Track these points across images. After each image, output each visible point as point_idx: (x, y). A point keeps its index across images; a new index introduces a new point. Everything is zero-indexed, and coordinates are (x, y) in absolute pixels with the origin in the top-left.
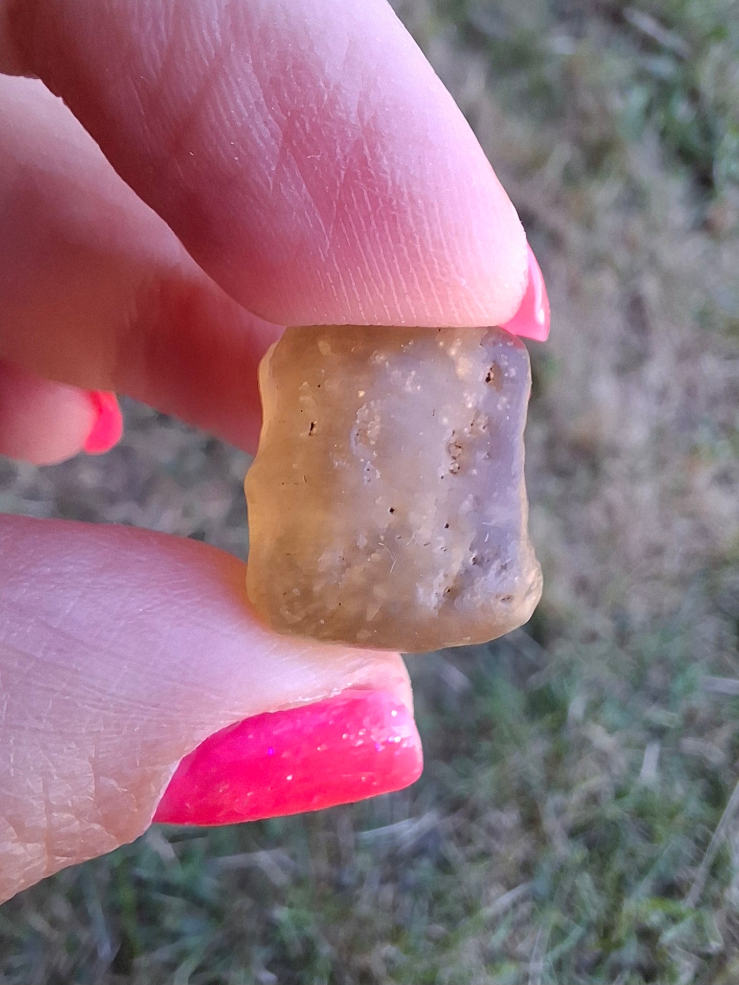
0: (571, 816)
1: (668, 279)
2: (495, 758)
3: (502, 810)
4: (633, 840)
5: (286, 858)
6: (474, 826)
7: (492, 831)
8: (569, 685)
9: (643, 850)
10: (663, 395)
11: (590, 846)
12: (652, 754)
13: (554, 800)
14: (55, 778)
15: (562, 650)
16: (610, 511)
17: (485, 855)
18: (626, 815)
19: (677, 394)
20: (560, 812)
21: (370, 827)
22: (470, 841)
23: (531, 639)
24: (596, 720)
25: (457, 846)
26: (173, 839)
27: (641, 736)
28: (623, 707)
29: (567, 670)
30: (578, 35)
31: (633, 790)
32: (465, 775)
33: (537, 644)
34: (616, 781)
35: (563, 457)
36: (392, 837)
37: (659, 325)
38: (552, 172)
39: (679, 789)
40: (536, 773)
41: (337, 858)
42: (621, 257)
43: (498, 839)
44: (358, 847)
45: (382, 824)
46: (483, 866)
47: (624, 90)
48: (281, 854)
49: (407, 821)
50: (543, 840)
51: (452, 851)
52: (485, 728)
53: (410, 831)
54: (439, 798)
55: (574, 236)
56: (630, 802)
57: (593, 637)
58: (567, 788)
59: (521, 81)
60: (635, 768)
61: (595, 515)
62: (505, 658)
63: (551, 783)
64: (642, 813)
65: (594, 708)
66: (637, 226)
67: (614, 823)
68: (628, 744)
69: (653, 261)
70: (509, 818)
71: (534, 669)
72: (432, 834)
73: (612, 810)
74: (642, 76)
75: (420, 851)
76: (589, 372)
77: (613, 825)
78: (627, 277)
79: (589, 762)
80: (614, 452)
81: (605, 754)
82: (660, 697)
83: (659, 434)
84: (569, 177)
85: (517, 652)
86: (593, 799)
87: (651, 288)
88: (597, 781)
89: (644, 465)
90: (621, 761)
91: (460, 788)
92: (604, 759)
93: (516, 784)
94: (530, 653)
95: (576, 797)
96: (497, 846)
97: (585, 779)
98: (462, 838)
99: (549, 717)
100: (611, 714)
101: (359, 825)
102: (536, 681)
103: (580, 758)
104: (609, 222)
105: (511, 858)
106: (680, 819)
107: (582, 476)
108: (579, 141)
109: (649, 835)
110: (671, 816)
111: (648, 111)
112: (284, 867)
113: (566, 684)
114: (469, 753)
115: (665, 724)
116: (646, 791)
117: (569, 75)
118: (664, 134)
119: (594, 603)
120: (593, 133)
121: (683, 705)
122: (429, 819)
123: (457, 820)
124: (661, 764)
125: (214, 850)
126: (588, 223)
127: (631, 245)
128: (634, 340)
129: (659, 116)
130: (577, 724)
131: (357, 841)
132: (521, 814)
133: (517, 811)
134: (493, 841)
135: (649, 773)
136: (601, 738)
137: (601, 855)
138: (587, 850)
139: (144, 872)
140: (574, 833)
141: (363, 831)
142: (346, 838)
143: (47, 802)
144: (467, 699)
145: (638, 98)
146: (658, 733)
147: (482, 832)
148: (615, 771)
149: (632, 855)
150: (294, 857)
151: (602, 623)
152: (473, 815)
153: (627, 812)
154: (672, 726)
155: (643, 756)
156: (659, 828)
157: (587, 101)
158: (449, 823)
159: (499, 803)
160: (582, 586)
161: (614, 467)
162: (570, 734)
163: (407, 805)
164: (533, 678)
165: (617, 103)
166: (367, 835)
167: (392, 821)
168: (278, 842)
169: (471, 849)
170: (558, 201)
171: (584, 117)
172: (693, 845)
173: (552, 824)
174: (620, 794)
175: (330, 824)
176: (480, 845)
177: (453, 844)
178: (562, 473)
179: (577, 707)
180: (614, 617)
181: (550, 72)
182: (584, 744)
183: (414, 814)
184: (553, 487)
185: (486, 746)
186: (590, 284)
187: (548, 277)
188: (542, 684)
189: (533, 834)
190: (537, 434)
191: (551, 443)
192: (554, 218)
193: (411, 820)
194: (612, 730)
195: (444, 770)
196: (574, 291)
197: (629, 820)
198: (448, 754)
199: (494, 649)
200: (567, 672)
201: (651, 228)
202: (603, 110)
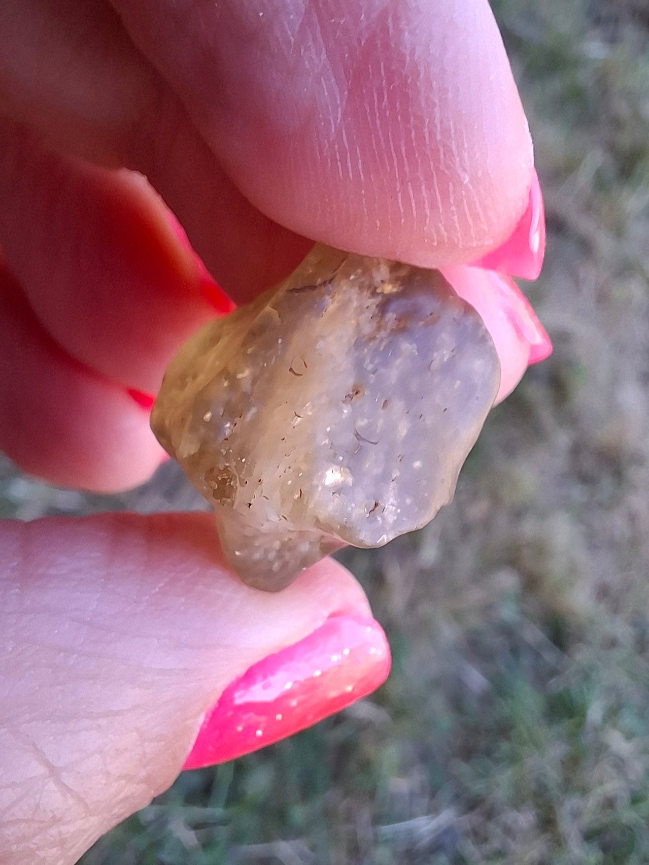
0: (588, 819)
2: (514, 759)
3: (518, 811)
4: (647, 845)
5: (306, 849)
6: (491, 826)
7: (508, 831)
8: (589, 689)
11: (605, 849)
13: (571, 803)
15: (582, 656)
16: (632, 518)
17: (500, 854)
18: (643, 821)
20: (576, 815)
21: (389, 823)
22: (485, 840)
23: (552, 645)
24: (614, 726)
25: (473, 843)
26: (196, 826)
28: (641, 715)
29: (586, 676)
30: (613, 40)
32: (484, 775)
33: (557, 649)
34: (633, 786)
35: (588, 464)
36: (410, 832)
38: (584, 178)
40: (553, 776)
41: (356, 851)
43: (514, 839)
44: (376, 841)
45: (401, 819)
48: (301, 844)
49: (425, 817)
50: (558, 842)
51: (470, 849)
52: (504, 729)
53: (428, 827)
54: (457, 796)
55: (604, 243)
56: (645, 808)
57: (613, 643)
58: (584, 791)
59: (555, 85)
61: (617, 523)
62: (526, 661)
63: (568, 786)
65: (613, 713)
67: (630, 828)
68: (645, 751)
70: (525, 819)
71: (554, 672)
72: (448, 831)
73: (628, 815)
75: (436, 847)
76: (615, 380)
77: (629, 831)
79: (605, 767)
80: (639, 460)
81: (622, 760)
84: (600, 184)
85: (538, 655)
86: (610, 803)
88: (613, 786)
90: (638, 767)
91: (478, 787)
92: (620, 764)
93: (533, 786)
94: (550, 657)
95: (591, 803)
96: (513, 846)
97: (601, 783)
98: (479, 836)
99: (567, 722)
100: (628, 720)
101: (377, 820)
102: (555, 685)
103: (597, 762)
104: (639, 230)
105: (527, 858)
107: (606, 483)
108: (611, 148)
112: (304, 857)
113: (586, 690)
114: (488, 753)
117: (603, 80)
119: (616, 609)
120: (625, 140)
122: (447, 816)
123: (474, 818)
125: (237, 839)
126: (618, 231)
130: (596, 730)
131: (376, 835)
132: (537, 815)
133: (534, 812)
134: (509, 841)
136: (617, 742)
137: (616, 858)
138: (601, 854)
140: (589, 836)
141: (383, 824)
142: (364, 832)
144: (487, 700)
147: (499, 831)
148: (632, 777)
149: (646, 860)
150: (313, 848)
151: (622, 630)
152: (490, 814)
153: (643, 818)
157: (621, 108)
158: (468, 821)
159: (517, 803)
160: (603, 592)
161: (638, 475)
162: (587, 739)
163: (425, 802)
164: (553, 682)
166: (386, 830)
167: (411, 816)
168: (298, 833)
169: (487, 848)
170: (588, 208)
171: (617, 124)
173: (567, 826)
174: (635, 800)
175: (349, 818)
176: (496, 844)
177: (469, 841)
178: (586, 479)
179: (595, 712)
180: (635, 624)
181: (584, 77)
182: (601, 749)
183: (433, 810)
184: (578, 493)
185: (505, 747)
186: (618, 291)
187: (577, 283)
188: (561, 688)
189: (549, 835)
190: (562, 439)
191: (576, 450)
192: (584, 225)
193: (429, 817)
194: (629, 736)
195: (463, 769)
196: (602, 298)
197: (645, 826)
198: (467, 753)
199: (515, 651)
200: (586, 677)
202: (637, 116)
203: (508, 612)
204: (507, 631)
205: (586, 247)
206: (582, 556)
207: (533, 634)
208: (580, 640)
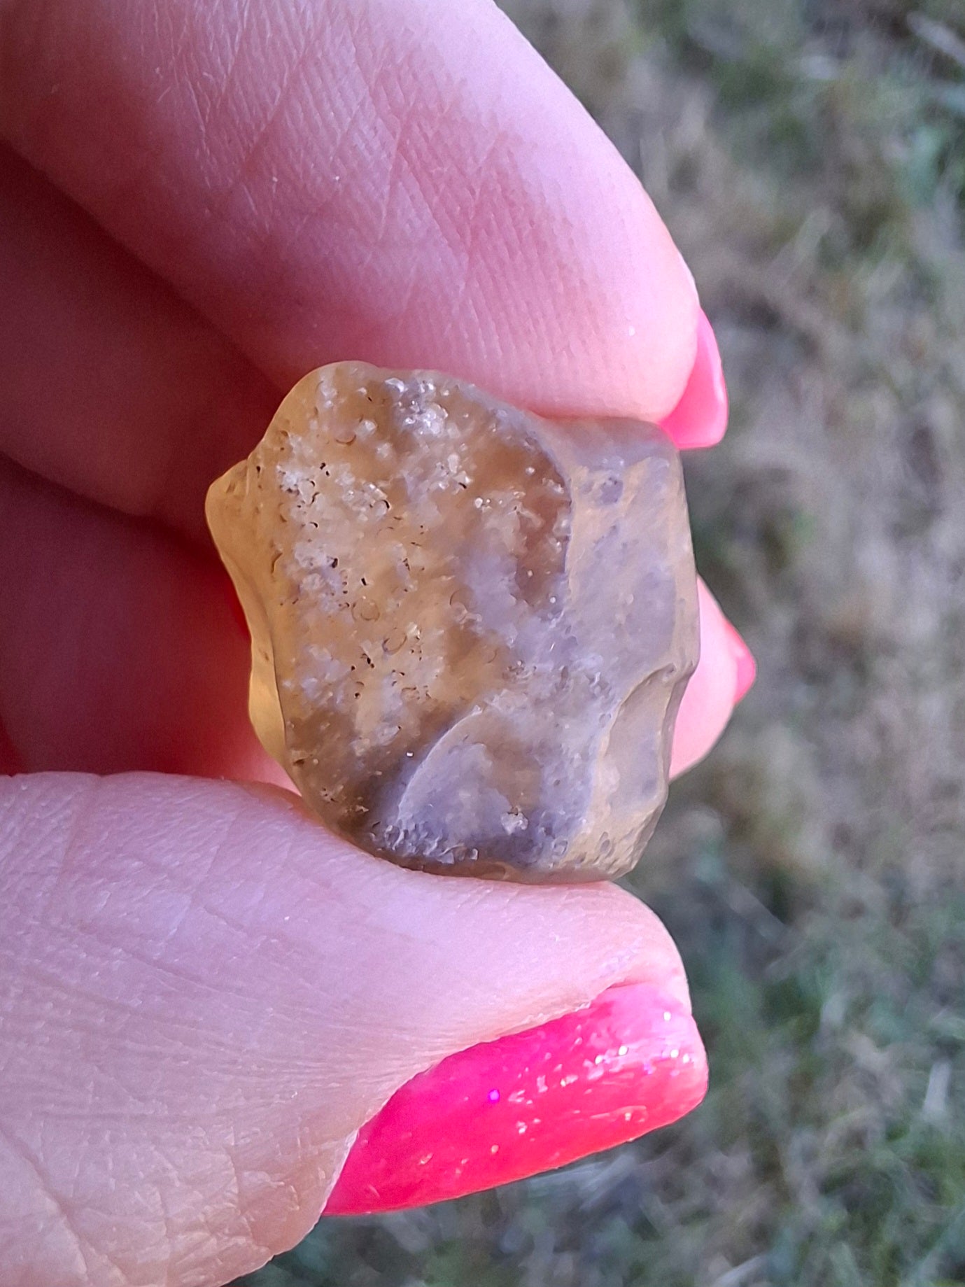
0: (826, 1163)
2: (719, 1078)
3: (727, 1153)
4: (912, 1200)
6: (689, 1174)
7: (714, 1182)
8: (824, 978)
9: (926, 1215)
10: (958, 568)
11: (851, 1205)
12: (938, 1080)
13: (801, 1140)
14: (178, 1184)
15: (814, 928)
16: (882, 731)
17: (702, 1214)
18: (903, 1163)
20: (810, 1156)
22: (681, 1195)
23: (771, 914)
24: (861, 1027)
25: (663, 1200)
27: (924, 1052)
28: (899, 1011)
29: (820, 956)
30: (842, 55)
31: (912, 1128)
33: (777, 919)
34: (888, 1114)
35: (817, 654)
36: (572, 1187)
37: (953, 469)
38: (804, 249)
40: (776, 1101)
41: (494, 1214)
42: (901, 372)
43: (722, 1193)
44: (524, 1201)
46: (699, 1230)
47: (907, 133)
49: (592, 1165)
50: (784, 1196)
51: (658, 1208)
53: (598, 1179)
55: (835, 341)
56: (907, 1144)
57: (856, 910)
58: (820, 1122)
59: (760, 119)
60: (916, 1097)
61: (860, 739)
62: (735, 937)
63: (798, 1115)
64: (924, 1161)
65: (859, 1011)
66: (924, 327)
67: (884, 1175)
68: (905, 1064)
69: (946, 376)
70: (737, 1164)
71: (774, 953)
72: (627, 1184)
73: (882, 1157)
74: (932, 113)
75: (610, 1207)
76: (854, 533)
77: (884, 1178)
78: (909, 399)
79: (849, 1088)
80: (889, 647)
81: (873, 1077)
82: (953, 998)
83: (953, 624)
84: (827, 257)
85: (751, 930)
86: (856, 1139)
87: (942, 415)
88: (861, 1114)
89: (931, 667)
90: (895, 1087)
92: (871, 1084)
93: (748, 1115)
94: (768, 930)
95: (831, 1137)
96: (720, 1203)
97: (843, 1110)
98: (671, 1190)
99: (793, 1022)
100: (881, 1020)
102: (777, 971)
103: (838, 1080)
104: (883, 322)
105: (740, 1220)
107: (844, 681)
108: (842, 206)
109: (934, 1193)
111: (941, 163)
112: (422, 1227)
113: (819, 976)
115: (959, 1035)
116: (930, 1130)
117: (829, 110)
118: (962, 196)
119: (860, 862)
120: (862, 194)
122: (624, 1164)
123: (664, 1165)
124: (952, 1093)
126: (855, 323)
127: (915, 354)
128: (918, 489)
129: (957, 171)
130: (834, 1033)
131: (523, 1192)
132: (754, 1158)
133: (749, 1154)
134: (715, 1195)
135: (935, 1105)
136: (868, 1054)
137: (866, 1219)
138: (846, 1212)
140: (829, 1187)
143: (168, 1221)
145: (927, 143)
146: (948, 1048)
147: (699, 1181)
148: (888, 1100)
149: (909, 1220)
150: (433, 1212)
151: (869, 890)
152: (688, 1158)
153: (903, 1160)
155: (927, 1081)
156: (949, 1183)
157: (856, 149)
158: (654, 1169)
159: (724, 1142)
160: (842, 837)
161: (888, 669)
162: (824, 1047)
164: (773, 967)
165: (896, 152)
166: (537, 1183)
169: (684, 1206)
170: (811, 292)
171: (850, 171)
173: (797, 1173)
174: (893, 1134)
176: (695, 1200)
177: (658, 1198)
178: (814, 677)
179: (833, 1009)
180: (888, 882)
181: (802, 106)
182: (844, 1061)
183: (603, 1158)
184: (802, 696)
186: (856, 409)
187: (797, 397)
188: (785, 975)
189: (771, 1185)
190: (781, 620)
191: (801, 635)
192: (808, 316)
193: (600, 1163)
194: (882, 1042)
196: (833, 419)
197: (906, 1172)
199: (718, 924)
200: (821, 959)
201: (945, 331)
202: (878, 161)
203: (707, 869)
204: (706, 894)
205: (808, 347)
206: (810, 785)
207: (743, 899)
208: (810, 906)
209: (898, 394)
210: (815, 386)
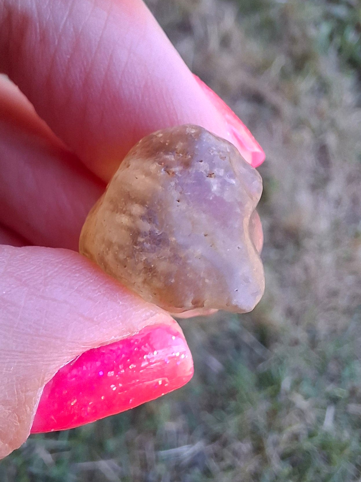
0: (282, 447)
1: (342, 135)
2: (238, 411)
3: (242, 442)
4: (318, 463)
5: (116, 465)
6: (225, 451)
7: (236, 454)
8: (282, 370)
9: (325, 470)
10: (338, 203)
11: (293, 464)
12: (330, 413)
13: (272, 437)
15: (278, 350)
16: (306, 269)
17: (231, 468)
18: (315, 448)
19: (346, 202)
20: (276, 444)
21: (164, 449)
22: (222, 459)
23: (259, 343)
24: (297, 391)
25: (215, 462)
26: (52, 451)
27: (324, 402)
28: (314, 385)
29: (280, 362)
31: (319, 434)
32: (220, 421)
33: (263, 346)
34: (309, 427)
36: (177, 455)
37: (336, 162)
38: (274, 71)
39: (346, 435)
40: (262, 421)
41: (145, 466)
42: (314, 122)
43: (239, 459)
44: (157, 460)
45: (172, 447)
46: (230, 474)
47: (317, 24)
48: (113, 462)
49: (186, 446)
50: (265, 461)
51: (213, 464)
52: (232, 393)
53: (188, 452)
54: (205, 434)
55: (287, 109)
56: (317, 440)
57: (296, 343)
58: (280, 430)
59: (256, 18)
60: (320, 420)
61: (297, 271)
62: (244, 353)
63: (270, 427)
64: (324, 447)
65: (296, 384)
66: (324, 103)
67: (308, 452)
68: (316, 406)
69: (333, 124)
70: (246, 447)
71: (261, 360)
72: (200, 454)
73: (307, 445)
74: (328, 17)
75: (193, 464)
76: (295, 188)
77: (307, 453)
78: (318, 133)
79: (293, 415)
80: (309, 234)
81: (302, 411)
82: (336, 379)
83: (336, 225)
84: (284, 75)
85: (252, 350)
86: (295, 437)
87: (332, 140)
88: (297, 427)
89: (327, 243)
90: (312, 416)
91: (217, 428)
92: (301, 414)
93: (250, 427)
94: (259, 351)
95: (285, 436)
96: (239, 463)
97: (290, 425)
98: (218, 457)
99: (270, 389)
100: (306, 388)
101: (158, 447)
102: (262, 367)
103: (288, 413)
104: (307, 101)
105: (247, 470)
106: (347, 452)
107: (290, 249)
108: (290, 54)
109: (328, 460)
110: (342, 449)
111: (331, 37)
112: (115, 470)
113: (280, 370)
114: (223, 408)
115: (339, 395)
116: (326, 434)
117: (285, 15)
118: (340, 50)
119: (297, 322)
120: (298, 49)
121: (349, 385)
122: (199, 446)
123: (215, 447)
124: (336, 419)
125: (74, 459)
126: (295, 102)
127: (320, 115)
128: (322, 170)
129: (337, 40)
130: (287, 394)
131: (157, 457)
132: (253, 444)
133: (250, 443)
134: (237, 460)
135: (328, 423)
136: (300, 401)
137: (300, 471)
138: (291, 467)
139: (35, 469)
140: (284, 457)
141: (162, 450)
142: (150, 455)
144: (222, 376)
145: (325, 29)
146: (334, 400)
147: (230, 454)
148: (308, 421)
149: (318, 472)
150: (120, 464)
151: (301, 334)
152: (225, 444)
153: (315, 446)
154: (342, 397)
155: (325, 413)
156: (335, 456)
157: (295, 31)
158: (211, 448)
159: (240, 437)
160: (289, 312)
161: (309, 244)
162: (281, 399)
163: (186, 437)
164: (261, 365)
165: (312, 32)
166: (163, 453)
167: (178, 446)
168: (111, 456)
169: (223, 464)
170: (277, 89)
171: (293, 40)
172: (354, 467)
173: (271, 451)
174: (311, 435)
175: (141, 447)
176: (228, 462)
177: (213, 460)
178: (278, 246)
179: (286, 383)
180: (308, 331)
181: (273, 13)
182: (290, 405)
183: (191, 442)
184: (273, 254)
185: (233, 403)
186: (296, 137)
187: (271, 132)
188: (266, 369)
189: (260, 456)
192: (275, 98)
194: (306, 397)
195: (208, 417)
196: (286, 141)
197: (317, 451)
198: (211, 408)
199: (238, 348)
201: (333, 105)
202: (305, 36)
203: (233, 325)
204: (233, 336)
205: (276, 111)
206: (276, 291)
207: (249, 338)
208: (276, 341)
209: (313, 131)
210: (279, 127)
